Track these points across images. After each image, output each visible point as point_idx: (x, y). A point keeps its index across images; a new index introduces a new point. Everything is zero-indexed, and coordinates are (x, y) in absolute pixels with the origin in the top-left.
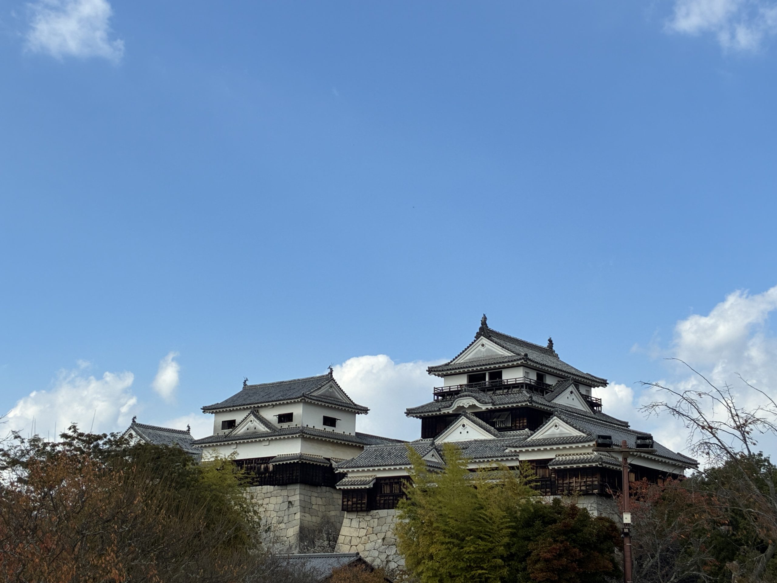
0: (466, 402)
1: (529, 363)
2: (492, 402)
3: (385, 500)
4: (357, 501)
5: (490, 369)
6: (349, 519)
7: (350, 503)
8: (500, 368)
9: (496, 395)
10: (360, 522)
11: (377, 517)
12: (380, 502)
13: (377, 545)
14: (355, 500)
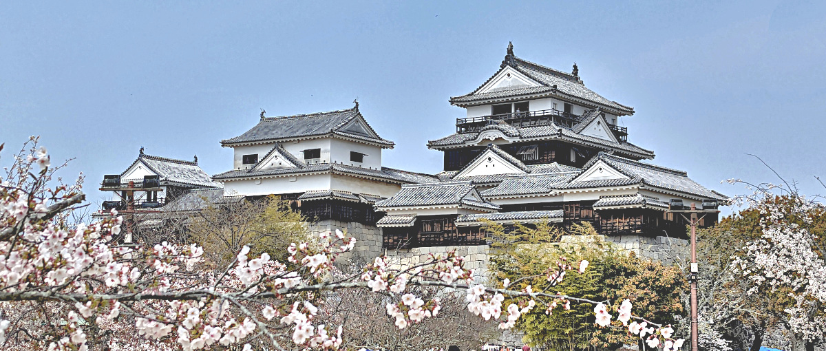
0: (492, 135)
1: (558, 94)
2: (519, 135)
3: (426, 238)
4: (398, 239)
5: (517, 100)
6: (391, 255)
7: (391, 241)
8: (527, 99)
9: (523, 128)
10: (401, 259)
11: (418, 253)
12: (421, 239)
14: (395, 238)
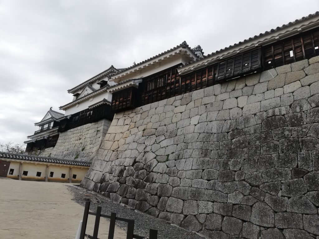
3: (150, 96)
4: (123, 100)
6: (117, 119)
7: (117, 103)
10: (125, 120)
11: (140, 112)
12: (145, 98)
13: (137, 137)
14: (121, 99)
